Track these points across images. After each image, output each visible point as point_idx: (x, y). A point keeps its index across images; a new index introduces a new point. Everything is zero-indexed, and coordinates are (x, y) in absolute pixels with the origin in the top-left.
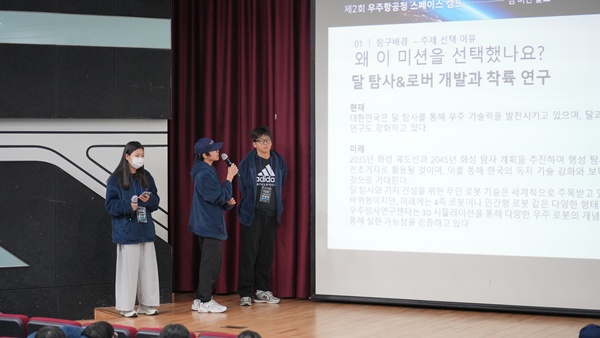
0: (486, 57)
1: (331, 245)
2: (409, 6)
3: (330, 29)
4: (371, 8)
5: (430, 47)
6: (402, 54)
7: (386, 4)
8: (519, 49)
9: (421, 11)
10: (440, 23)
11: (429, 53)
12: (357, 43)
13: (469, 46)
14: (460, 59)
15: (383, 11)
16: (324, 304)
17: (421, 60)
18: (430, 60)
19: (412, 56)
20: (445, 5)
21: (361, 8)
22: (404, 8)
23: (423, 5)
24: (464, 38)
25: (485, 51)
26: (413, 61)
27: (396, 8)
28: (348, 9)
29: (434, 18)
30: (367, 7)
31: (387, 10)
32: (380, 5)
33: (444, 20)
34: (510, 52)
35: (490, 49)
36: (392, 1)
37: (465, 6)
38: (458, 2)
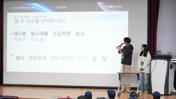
0: (50, 22)
1: (8, 71)
2: (29, 8)
3: (8, 13)
5: (35, 19)
6: (28, 20)
7: (23, 7)
8: (59, 20)
9: (33, 9)
10: (38, 13)
11: (35, 20)
12: (15, 17)
13: (45, 19)
14: (43, 22)
15: (22, 9)
16: (6, 86)
17: (33, 22)
18: (35, 22)
19: (30, 21)
20: (39, 8)
21: (16, 8)
23: (33, 8)
24: (44, 17)
25: (50, 20)
26: (31, 22)
27: (26, 8)
28: (13, 8)
29: (36, 11)
30: (18, 8)
31: (24, 9)
32: (21, 7)
33: (39, 12)
34: (56, 21)
35: (51, 20)
36: (25, 6)
37: (45, 9)
38: (43, 7)
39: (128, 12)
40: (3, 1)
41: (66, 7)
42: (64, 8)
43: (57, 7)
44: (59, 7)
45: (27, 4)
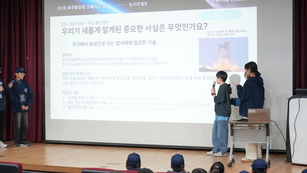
1: (52, 117)
2: (86, 7)
3: (51, 17)
4: (69, 8)
7: (76, 6)
9: (91, 9)
12: (64, 24)
15: (74, 9)
20: (101, 6)
21: (65, 8)
22: (84, 8)
23: (92, 6)
27: (80, 8)
28: (59, 8)
29: (97, 12)
30: (67, 7)
31: (76, 9)
32: (73, 6)
33: (101, 14)
36: (78, 5)
37: (111, 7)
38: (108, 5)
39: (256, 7)
41: (146, 4)
42: (142, 5)
43: (131, 5)
44: (135, 4)
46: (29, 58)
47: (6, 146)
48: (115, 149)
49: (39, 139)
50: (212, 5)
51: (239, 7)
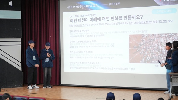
2: (84, 6)
3: (64, 13)
4: (74, 7)
9: (87, 8)
10: (92, 11)
15: (77, 8)
20: (93, 6)
21: (71, 7)
22: (82, 7)
23: (87, 6)
27: (80, 7)
28: (68, 7)
29: (90, 9)
30: (73, 7)
31: (78, 7)
32: (76, 6)
33: (93, 10)
36: (79, 5)
37: (98, 6)
38: (96, 5)
40: (59, 1)
41: (119, 4)
42: (117, 4)
43: (110, 4)
44: (112, 4)
45: (81, 2)
46: (52, 37)
47: (38, 87)
48: (101, 89)
49: (58, 84)
50: (159, 3)
51: (175, 4)
